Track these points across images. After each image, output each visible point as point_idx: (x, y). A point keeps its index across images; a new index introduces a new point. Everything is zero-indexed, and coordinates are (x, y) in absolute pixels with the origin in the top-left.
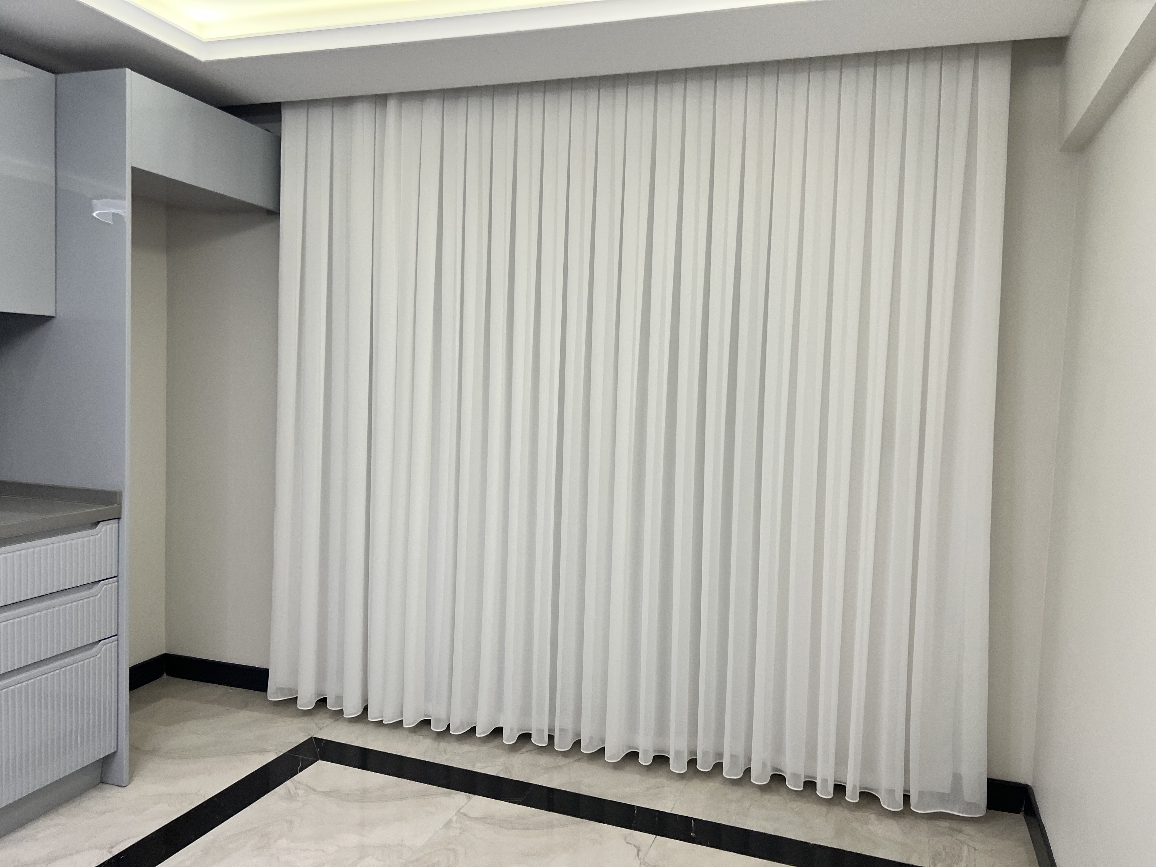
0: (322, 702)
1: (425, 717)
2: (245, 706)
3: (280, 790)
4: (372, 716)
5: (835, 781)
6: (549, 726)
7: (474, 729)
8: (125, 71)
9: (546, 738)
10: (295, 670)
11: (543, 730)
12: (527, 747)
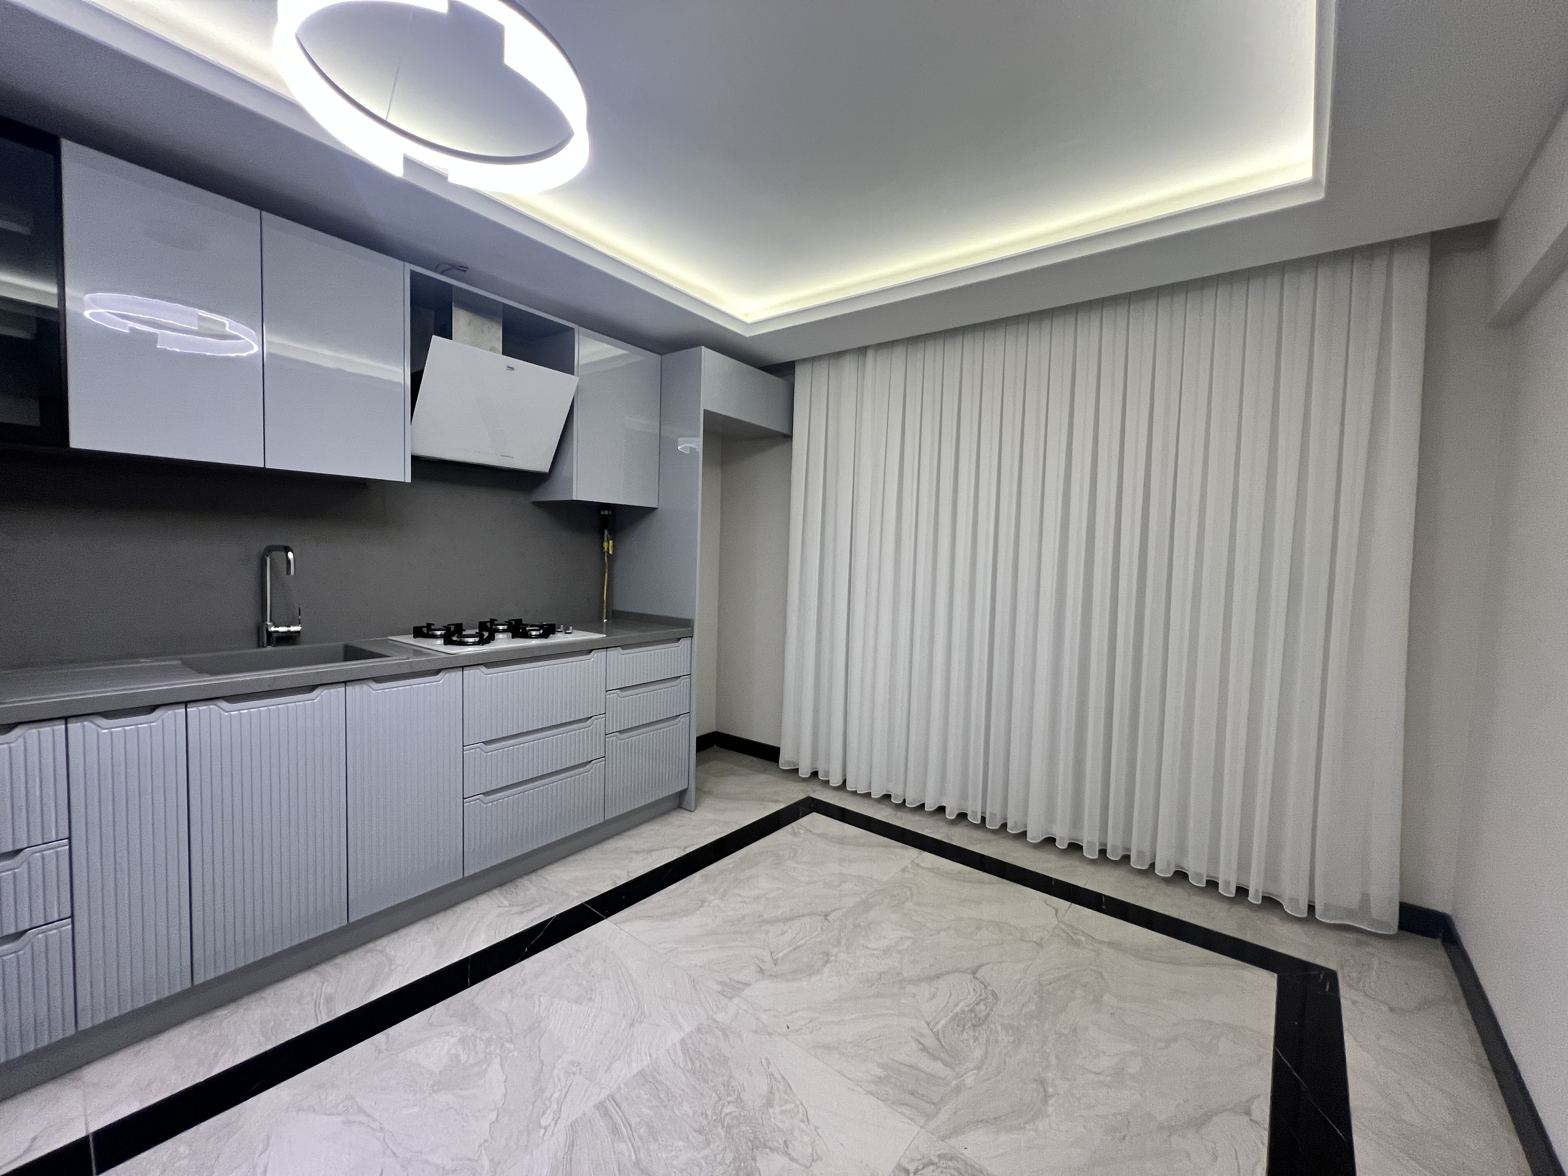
0: (815, 774)
1: (887, 793)
2: (764, 771)
3: (788, 828)
4: (850, 787)
5: (1237, 883)
6: (982, 809)
7: (923, 805)
8: (701, 348)
9: (980, 818)
10: (798, 751)
11: (977, 812)
12: (964, 823)
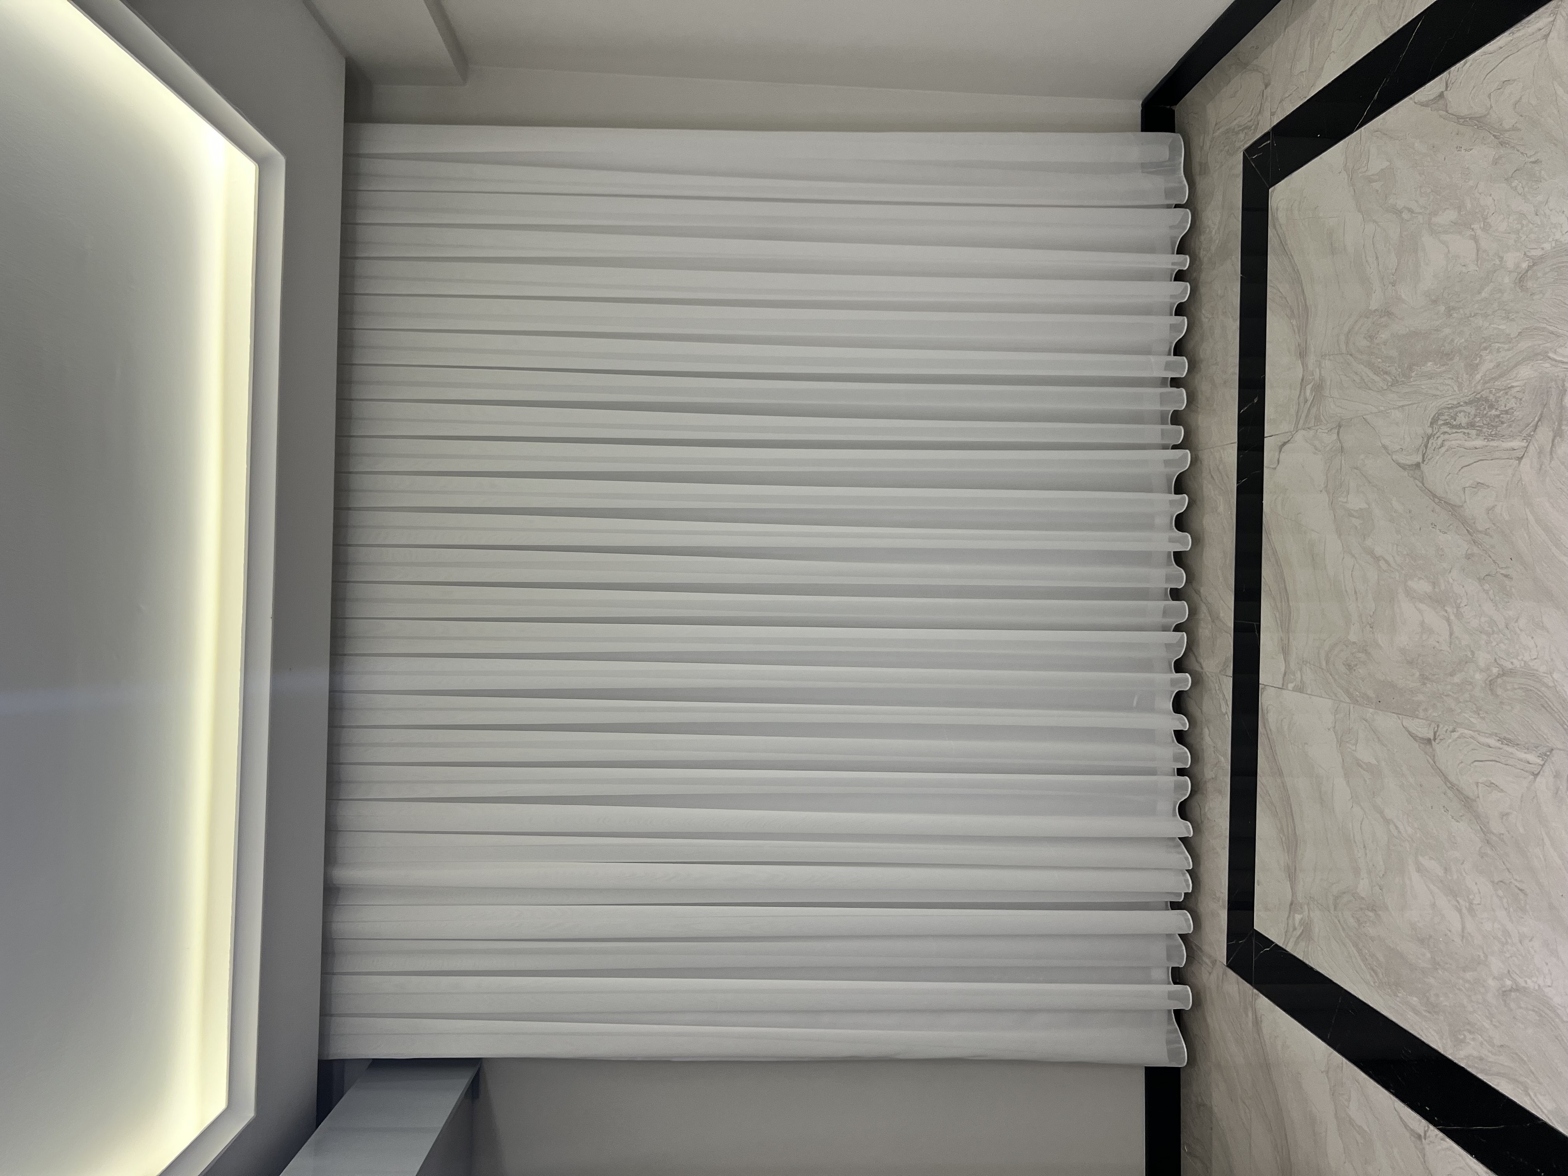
1: (1176, 815)
